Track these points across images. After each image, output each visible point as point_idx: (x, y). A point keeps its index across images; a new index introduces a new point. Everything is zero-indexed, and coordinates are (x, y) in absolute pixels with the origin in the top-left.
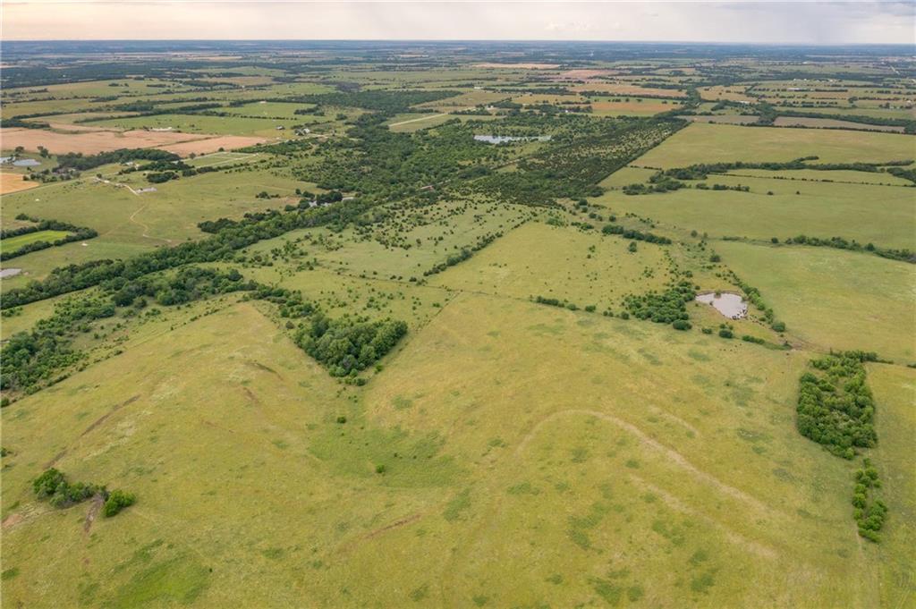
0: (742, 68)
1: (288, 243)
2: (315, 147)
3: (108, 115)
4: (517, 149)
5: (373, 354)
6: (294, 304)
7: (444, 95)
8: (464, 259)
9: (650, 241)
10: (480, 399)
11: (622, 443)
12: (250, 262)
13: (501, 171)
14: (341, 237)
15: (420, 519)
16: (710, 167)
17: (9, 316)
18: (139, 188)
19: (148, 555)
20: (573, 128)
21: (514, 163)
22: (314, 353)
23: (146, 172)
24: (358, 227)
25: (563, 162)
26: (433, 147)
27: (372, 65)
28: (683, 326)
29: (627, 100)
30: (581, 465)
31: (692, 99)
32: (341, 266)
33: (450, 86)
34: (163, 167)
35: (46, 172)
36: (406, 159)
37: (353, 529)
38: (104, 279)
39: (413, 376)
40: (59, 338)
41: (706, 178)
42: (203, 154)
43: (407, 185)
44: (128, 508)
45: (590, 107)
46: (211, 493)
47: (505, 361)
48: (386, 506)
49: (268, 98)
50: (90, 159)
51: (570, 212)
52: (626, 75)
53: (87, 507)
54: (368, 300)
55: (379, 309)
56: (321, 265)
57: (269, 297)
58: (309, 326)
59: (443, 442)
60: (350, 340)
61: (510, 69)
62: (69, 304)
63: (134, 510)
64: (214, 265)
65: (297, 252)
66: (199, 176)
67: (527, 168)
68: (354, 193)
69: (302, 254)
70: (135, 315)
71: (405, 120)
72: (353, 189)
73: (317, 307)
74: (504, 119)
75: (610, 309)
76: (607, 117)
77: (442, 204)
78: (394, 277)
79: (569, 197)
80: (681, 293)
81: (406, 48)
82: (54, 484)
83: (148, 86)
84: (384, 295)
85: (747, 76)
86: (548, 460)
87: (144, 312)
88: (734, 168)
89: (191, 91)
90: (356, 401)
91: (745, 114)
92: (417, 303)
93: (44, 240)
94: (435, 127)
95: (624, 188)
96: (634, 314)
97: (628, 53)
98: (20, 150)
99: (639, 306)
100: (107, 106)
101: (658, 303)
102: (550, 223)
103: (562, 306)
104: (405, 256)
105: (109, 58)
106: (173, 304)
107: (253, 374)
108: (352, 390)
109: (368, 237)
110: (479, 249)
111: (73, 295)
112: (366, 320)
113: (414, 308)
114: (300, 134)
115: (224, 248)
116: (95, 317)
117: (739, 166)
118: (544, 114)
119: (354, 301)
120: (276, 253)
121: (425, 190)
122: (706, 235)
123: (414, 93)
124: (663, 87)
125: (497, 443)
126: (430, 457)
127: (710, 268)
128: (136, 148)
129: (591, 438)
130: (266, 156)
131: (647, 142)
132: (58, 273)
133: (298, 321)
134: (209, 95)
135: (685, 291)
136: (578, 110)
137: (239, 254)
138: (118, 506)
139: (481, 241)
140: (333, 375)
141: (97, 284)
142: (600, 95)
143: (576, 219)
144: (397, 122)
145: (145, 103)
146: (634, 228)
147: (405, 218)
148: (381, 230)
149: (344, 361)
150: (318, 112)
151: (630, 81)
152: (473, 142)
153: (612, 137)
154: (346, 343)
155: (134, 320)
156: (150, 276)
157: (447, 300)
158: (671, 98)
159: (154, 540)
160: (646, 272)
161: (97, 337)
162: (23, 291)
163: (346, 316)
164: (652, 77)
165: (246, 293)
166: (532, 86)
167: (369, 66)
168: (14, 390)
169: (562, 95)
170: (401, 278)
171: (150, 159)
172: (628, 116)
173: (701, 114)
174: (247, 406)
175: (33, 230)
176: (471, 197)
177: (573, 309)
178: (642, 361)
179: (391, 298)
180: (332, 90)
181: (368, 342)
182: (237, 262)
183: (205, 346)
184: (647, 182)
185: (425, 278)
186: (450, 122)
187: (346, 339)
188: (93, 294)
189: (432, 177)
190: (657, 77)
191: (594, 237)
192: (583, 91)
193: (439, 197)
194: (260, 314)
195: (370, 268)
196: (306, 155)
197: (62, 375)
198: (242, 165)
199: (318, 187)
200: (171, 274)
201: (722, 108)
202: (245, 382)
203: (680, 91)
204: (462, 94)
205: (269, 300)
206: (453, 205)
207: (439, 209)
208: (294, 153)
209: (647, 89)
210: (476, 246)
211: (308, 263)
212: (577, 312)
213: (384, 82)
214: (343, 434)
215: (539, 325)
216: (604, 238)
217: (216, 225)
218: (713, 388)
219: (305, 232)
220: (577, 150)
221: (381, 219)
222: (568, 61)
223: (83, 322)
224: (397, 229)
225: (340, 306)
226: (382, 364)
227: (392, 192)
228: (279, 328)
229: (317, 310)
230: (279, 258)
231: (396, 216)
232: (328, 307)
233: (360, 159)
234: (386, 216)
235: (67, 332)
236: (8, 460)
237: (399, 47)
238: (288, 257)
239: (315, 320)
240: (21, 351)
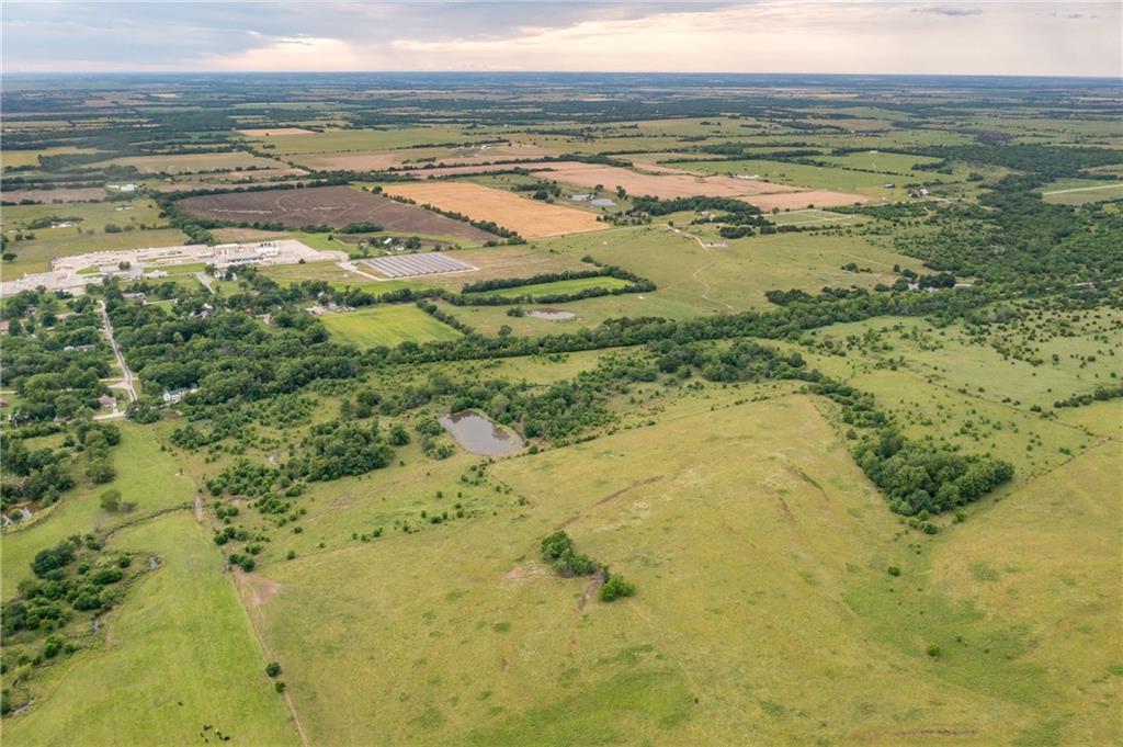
1: (870, 331)
2: (931, 213)
3: (693, 157)
5: (956, 497)
6: (863, 409)
10: (1106, 601)
12: (818, 347)
14: (943, 334)
17: (555, 361)
18: (709, 243)
19: (634, 657)
22: (876, 477)
23: (721, 225)
24: (969, 325)
27: (1033, 110)
32: (936, 372)
34: (741, 220)
35: (620, 214)
36: (1059, 242)
37: (878, 716)
38: (652, 339)
39: (1009, 540)
40: (595, 393)
42: (788, 210)
44: (625, 599)
46: (716, 611)
48: (932, 703)
49: (882, 147)
50: (664, 204)
53: (585, 583)
54: (963, 424)
55: (977, 439)
56: (908, 366)
57: (832, 394)
58: (876, 441)
59: (1034, 643)
60: (928, 471)
62: (613, 359)
63: (631, 603)
64: (774, 344)
65: (879, 344)
66: (779, 236)
68: (973, 280)
69: (885, 348)
70: (676, 384)
71: (1069, 187)
72: (972, 274)
73: (891, 418)
77: (1104, 311)
78: (1008, 400)
81: (1091, 88)
82: (560, 549)
83: (742, 126)
84: (988, 422)
87: (686, 384)
89: (789, 133)
90: (919, 553)
92: (1035, 442)
93: (603, 287)
98: (599, 187)
100: (694, 146)
104: (1030, 374)
105: (706, 93)
106: (718, 380)
107: (794, 484)
108: (917, 537)
109: (980, 341)
111: (619, 350)
112: (955, 450)
113: (1030, 449)
114: (914, 196)
115: (791, 325)
116: (635, 379)
119: (944, 422)
120: (852, 341)
121: (1081, 288)
123: (1091, 151)
128: (714, 196)
130: (863, 219)
132: (609, 325)
133: (862, 432)
134: (808, 140)
137: (807, 335)
138: (616, 593)
140: (895, 510)
141: (645, 343)
144: (1057, 189)
145: (735, 145)
147: (1040, 322)
148: (1002, 333)
149: (914, 496)
150: (943, 168)
154: (920, 474)
155: (675, 390)
156: (701, 344)
157: (1083, 447)
159: (644, 643)
161: (633, 401)
162: (573, 338)
163: (929, 438)
165: (805, 384)
167: (1030, 110)
168: (544, 439)
170: (1018, 403)
171: (727, 210)
174: (778, 521)
175: (595, 275)
179: (998, 427)
180: (969, 140)
181: (952, 479)
182: (802, 345)
183: (745, 437)
185: (1055, 410)
188: (638, 353)
193: (1102, 301)
194: (817, 414)
195: (975, 382)
196: (917, 223)
197: (592, 434)
198: (832, 227)
199: (925, 265)
200: (725, 346)
202: (782, 492)
205: (831, 397)
207: (1098, 317)
208: (902, 219)
211: (891, 361)
213: (1047, 134)
214: (891, 590)
217: (787, 296)
219: (896, 321)
221: (1005, 319)
223: (621, 382)
224: (1027, 336)
225: (922, 424)
226: (965, 513)
227: (1028, 285)
228: (837, 434)
229: (890, 422)
230: (855, 348)
231: (1029, 317)
232: (906, 422)
233: (990, 234)
234: (1013, 316)
235: (606, 390)
236: (525, 510)
237: (1079, 87)
238: (866, 349)
239: (883, 436)
240: (558, 400)
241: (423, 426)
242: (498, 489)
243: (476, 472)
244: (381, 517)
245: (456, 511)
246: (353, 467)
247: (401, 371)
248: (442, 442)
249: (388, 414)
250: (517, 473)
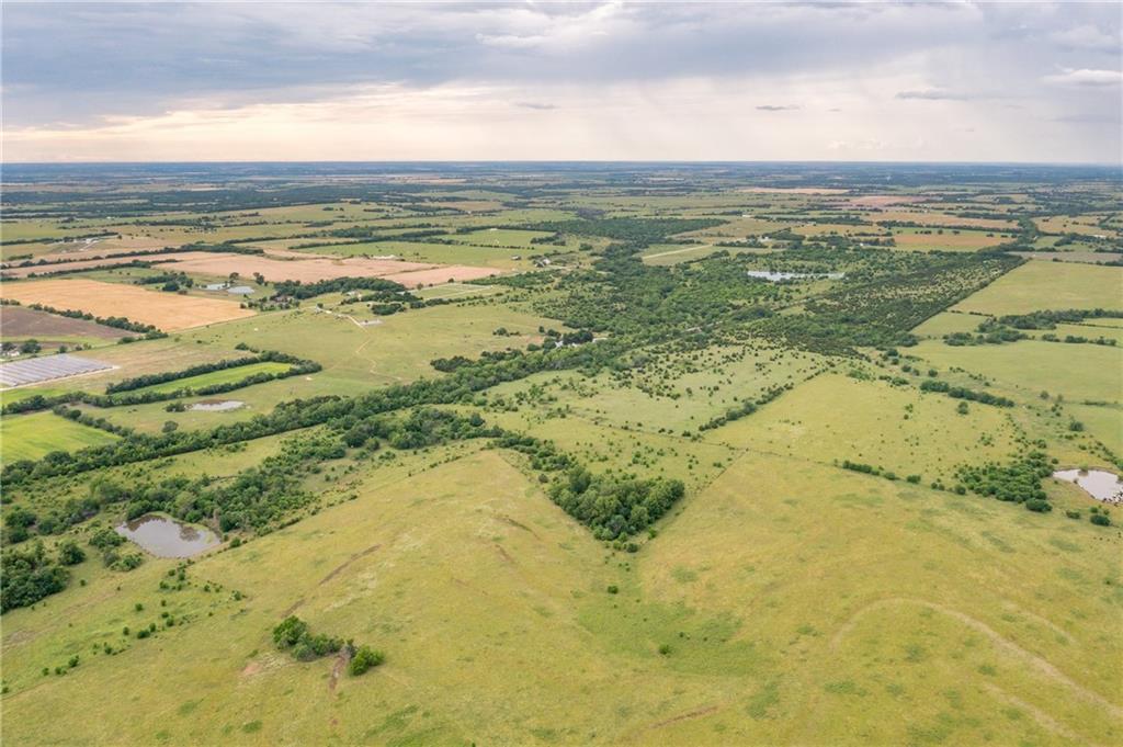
0: (1091, 195)
1: (534, 386)
2: (557, 280)
3: (326, 241)
4: (803, 288)
5: (646, 517)
6: (546, 455)
7: (706, 224)
8: (748, 414)
9: (986, 402)
10: (780, 578)
11: (970, 644)
12: (492, 406)
13: (784, 313)
14: (595, 382)
15: (718, 712)
16: (1060, 314)
17: (234, 451)
18: (362, 320)
19: (402, 721)
20: (872, 264)
21: (799, 305)
22: (575, 512)
23: (371, 303)
24: (614, 372)
25: (863, 304)
26: (698, 283)
27: (616, 190)
28: (1040, 506)
29: (940, 232)
30: (918, 665)
31: (1027, 232)
32: (599, 415)
33: (713, 214)
34: (389, 298)
35: (264, 300)
36: (665, 297)
37: (636, 716)
38: (332, 417)
39: (695, 545)
40: (287, 476)
41: (1055, 328)
42: (431, 285)
43: (670, 326)
44: (376, 668)
45: (893, 240)
46: (468, 660)
47: (808, 535)
48: (675, 693)
49: (500, 225)
50: (309, 287)
51: (877, 363)
52: (936, 202)
54: (633, 456)
55: (648, 466)
56: (575, 413)
57: (516, 446)
58: (566, 480)
59: (738, 624)
60: (619, 498)
61: (784, 194)
62: (296, 442)
63: (382, 670)
64: (451, 407)
65: (545, 397)
66: (428, 309)
67: (817, 310)
68: (607, 334)
69: (551, 399)
70: (367, 457)
71: (661, 252)
72: (605, 329)
73: (573, 459)
74: (784, 253)
75: (939, 481)
76: (915, 252)
77: (714, 349)
78: (663, 430)
79: (873, 345)
80: (1034, 466)
82: (295, 634)
83: (365, 210)
84: (652, 450)
85: (1099, 204)
86: (875, 657)
87: (377, 455)
88: (1092, 317)
89: (412, 216)
90: (628, 570)
91: (1101, 251)
92: (693, 462)
93: (266, 372)
94: (698, 261)
95: (945, 337)
96: (972, 488)
97: (935, 176)
98: (234, 276)
99: (978, 480)
100: (323, 231)
101: (1004, 477)
102: (853, 375)
103: (877, 474)
104: (673, 406)
106: (408, 448)
107: (505, 530)
108: (623, 556)
109: (627, 384)
110: (765, 403)
111: (300, 432)
112: (633, 478)
113: (690, 467)
114: (540, 266)
115: (463, 388)
116: (325, 457)
117: (1099, 314)
118: (834, 247)
119: (617, 456)
120: (521, 397)
121: (692, 332)
122: (1060, 398)
123: (669, 221)
124: (987, 217)
125: (807, 631)
126: (724, 641)
127: (1070, 438)
128: (357, 276)
129: (929, 634)
130: (503, 289)
131: (970, 283)
132: (284, 408)
133: (551, 475)
134: (432, 221)
135: (1039, 465)
136: (876, 243)
137: (478, 396)
138: (366, 664)
139: (766, 393)
140: (598, 537)
141: (325, 422)
142: (904, 225)
143: (884, 372)
144: (651, 254)
145: (363, 229)
146: (962, 385)
147: (670, 363)
148: (642, 376)
149: (613, 521)
150: (557, 241)
151: (942, 209)
152: (747, 279)
153: (924, 275)
154: (614, 502)
155: (367, 463)
156: (380, 416)
157: (730, 460)
158: (998, 230)
159: (407, 706)
160: (983, 438)
161: (328, 479)
162: (248, 425)
163: (609, 472)
164: (970, 205)
165: (491, 440)
166: (815, 214)
167: (613, 190)
168: (245, 531)
169: (855, 225)
170: (671, 432)
171: (373, 289)
172: (943, 251)
173: (1041, 250)
174: (501, 566)
175: (254, 361)
176: (749, 341)
177: (891, 478)
178: (989, 547)
179: (661, 454)
180: (571, 216)
181: (639, 502)
182: (477, 405)
183: (448, 496)
184: (975, 331)
185: (701, 433)
186: (716, 255)
187: (614, 496)
188: (320, 432)
189: (700, 318)
190: (977, 205)
191: (911, 395)
192: (881, 220)
193: (710, 341)
194: (508, 465)
195: (633, 420)
196: (548, 288)
197: (294, 517)
198: (475, 298)
199: (564, 325)
200: (405, 415)
201: (1069, 243)
202: (496, 539)
203: (1010, 221)
204: (729, 223)
205: (516, 449)
206: (729, 351)
207: (711, 354)
208: (535, 287)
209: (965, 219)
210: (761, 399)
211: (559, 410)
212: (897, 482)
213: (632, 208)
214: (615, 606)
215: (848, 495)
216: (924, 396)
217: (451, 363)
218: (1089, 586)
219: (553, 375)
220: (880, 290)
221: (641, 364)
222: (859, 186)
223: (313, 461)
224: (662, 376)
225: (600, 460)
226: (656, 529)
227: (652, 334)
228: (530, 481)
229: (573, 462)
230: (524, 402)
231: (659, 360)
232: (587, 461)
233: (611, 295)
234: (647, 360)
235: (296, 472)
236: (243, 604)
237: (648, 169)
238: (535, 402)
239: (572, 475)
240: (250, 488)
241: (98, 539)
243: (176, 577)
244: (72, 645)
245: (164, 621)
249: (50, 533)
250: (223, 569)
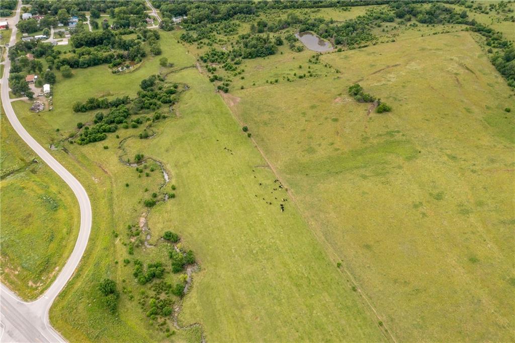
6: (496, 39)
12: (474, 9)
17: (345, 10)
19: (392, 135)
22: (502, 70)
38: (391, 2)
40: (366, 26)
44: (388, 112)
46: (427, 120)
53: (369, 105)
57: (481, 32)
58: (503, 54)
62: (373, 10)
63: (390, 114)
64: (453, 6)
65: (506, 9)
69: (509, 11)
70: (404, 24)
82: (358, 91)
87: (409, 24)
106: (425, 23)
107: (462, 71)
111: (375, 6)
116: (384, 20)
120: (492, 7)
133: (495, 50)
137: (469, 3)
138: (384, 110)
140: (510, 85)
141: (387, 3)
155: (403, 27)
156: (416, 5)
159: (396, 130)
161: (383, 31)
165: (468, 27)
168: (344, 46)
174: (455, 86)
182: (466, 7)
183: (438, 49)
188: (385, 8)
194: (473, 40)
197: (366, 44)
200: (427, 6)
202: (456, 74)
205: (481, 33)
211: (512, 17)
214: (506, 118)
223: (378, 21)
228: (483, 50)
229: (510, 46)
230: (494, 10)
235: (370, 24)
236: (339, 75)
238: (499, 11)
239: (506, 52)
240: (350, 28)
241: (288, 37)
242: (326, 66)
243: (315, 58)
244: (276, 75)
245: (309, 74)
246: (261, 53)
247: (274, 12)
248: (297, 44)
249: (272, 31)
250: (332, 59)
